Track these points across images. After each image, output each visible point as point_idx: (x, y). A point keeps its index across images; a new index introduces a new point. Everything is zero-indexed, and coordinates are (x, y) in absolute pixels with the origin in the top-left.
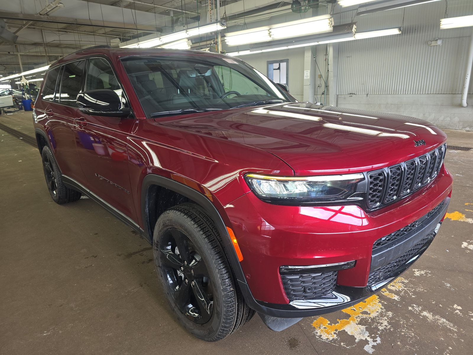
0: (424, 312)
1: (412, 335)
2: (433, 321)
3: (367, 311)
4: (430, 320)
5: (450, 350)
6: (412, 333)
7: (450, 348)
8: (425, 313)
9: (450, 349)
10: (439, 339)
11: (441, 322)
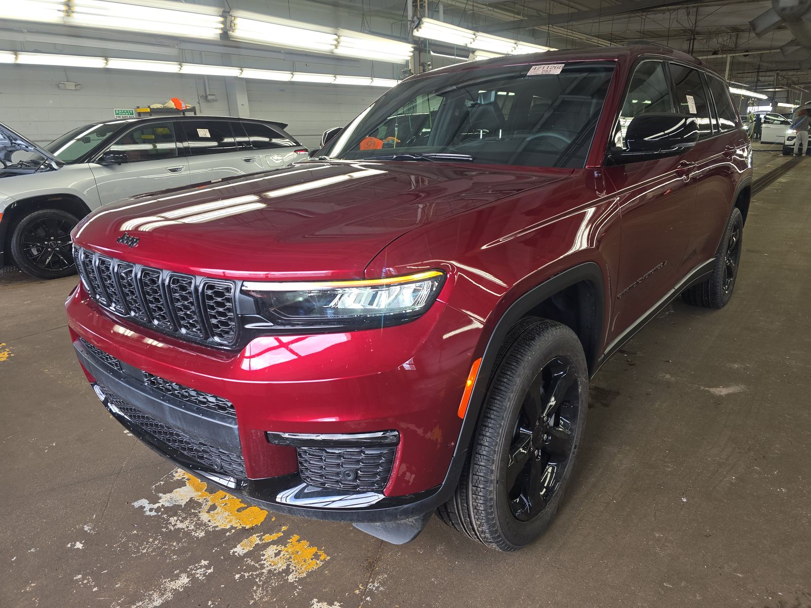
0: (189, 579)
1: (143, 549)
2: (162, 586)
3: (216, 510)
4: (165, 582)
5: (91, 587)
6: (147, 550)
7: (95, 589)
8: (184, 580)
9: (93, 588)
10: (120, 581)
11: (155, 596)
